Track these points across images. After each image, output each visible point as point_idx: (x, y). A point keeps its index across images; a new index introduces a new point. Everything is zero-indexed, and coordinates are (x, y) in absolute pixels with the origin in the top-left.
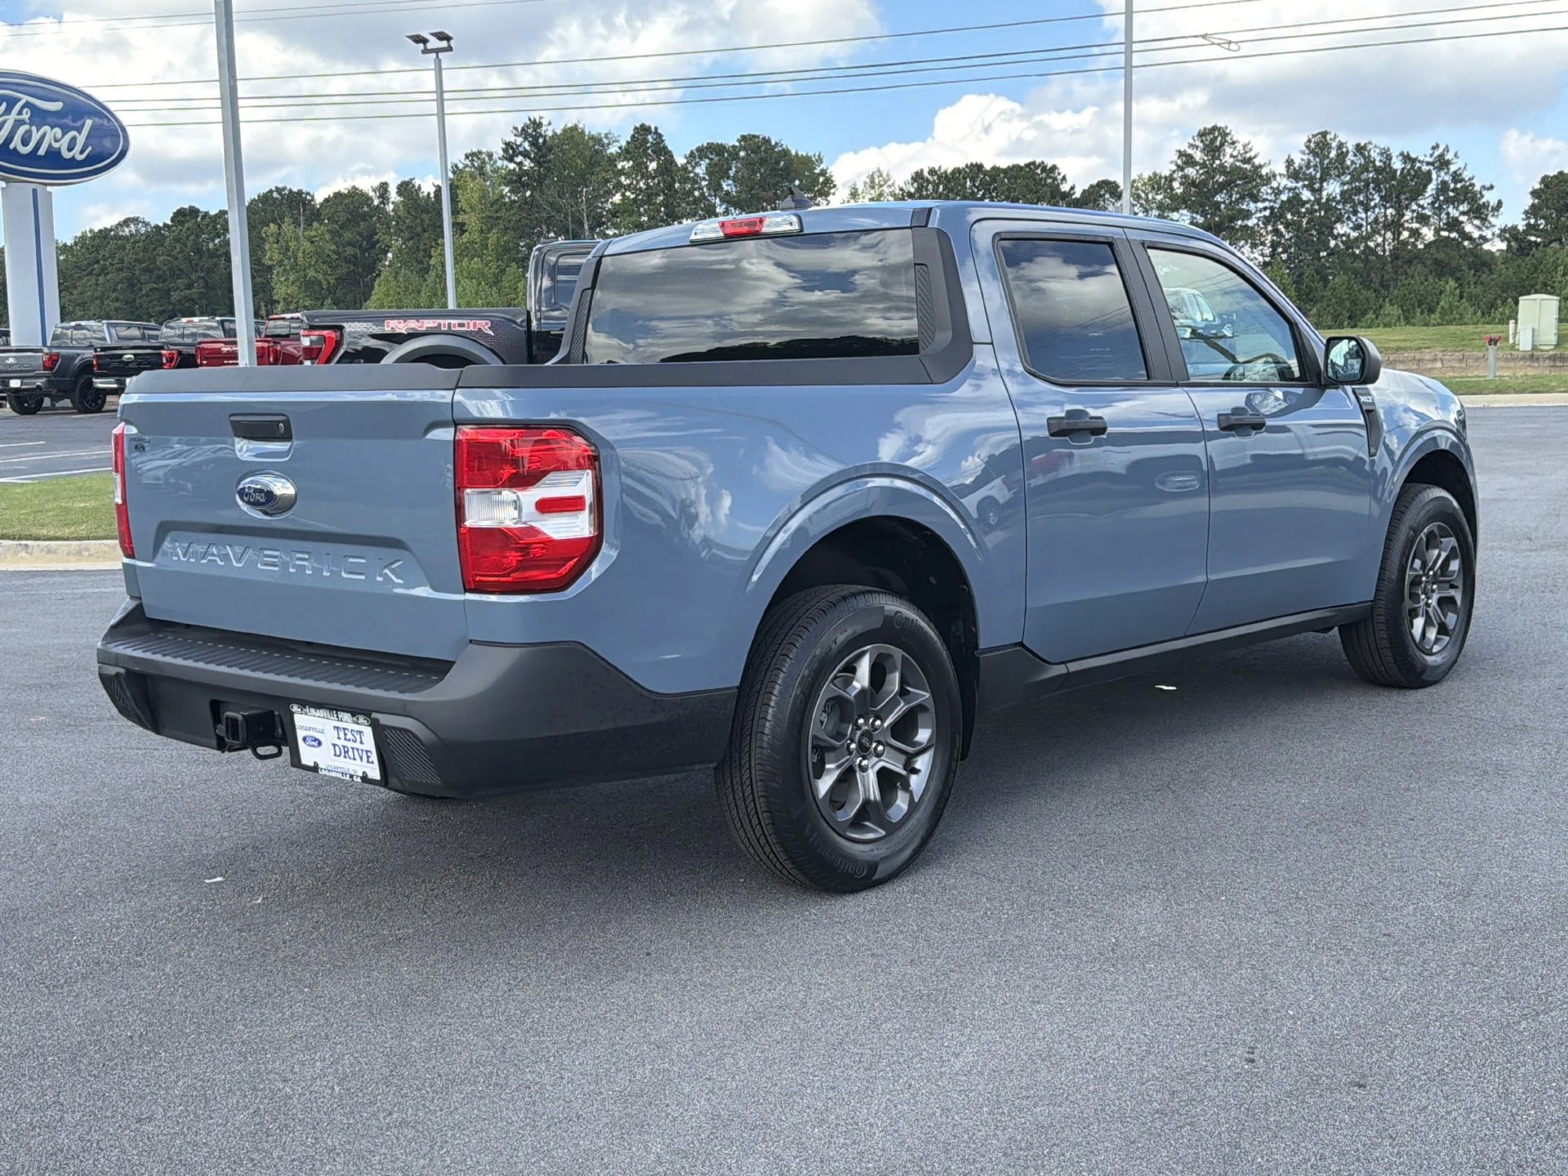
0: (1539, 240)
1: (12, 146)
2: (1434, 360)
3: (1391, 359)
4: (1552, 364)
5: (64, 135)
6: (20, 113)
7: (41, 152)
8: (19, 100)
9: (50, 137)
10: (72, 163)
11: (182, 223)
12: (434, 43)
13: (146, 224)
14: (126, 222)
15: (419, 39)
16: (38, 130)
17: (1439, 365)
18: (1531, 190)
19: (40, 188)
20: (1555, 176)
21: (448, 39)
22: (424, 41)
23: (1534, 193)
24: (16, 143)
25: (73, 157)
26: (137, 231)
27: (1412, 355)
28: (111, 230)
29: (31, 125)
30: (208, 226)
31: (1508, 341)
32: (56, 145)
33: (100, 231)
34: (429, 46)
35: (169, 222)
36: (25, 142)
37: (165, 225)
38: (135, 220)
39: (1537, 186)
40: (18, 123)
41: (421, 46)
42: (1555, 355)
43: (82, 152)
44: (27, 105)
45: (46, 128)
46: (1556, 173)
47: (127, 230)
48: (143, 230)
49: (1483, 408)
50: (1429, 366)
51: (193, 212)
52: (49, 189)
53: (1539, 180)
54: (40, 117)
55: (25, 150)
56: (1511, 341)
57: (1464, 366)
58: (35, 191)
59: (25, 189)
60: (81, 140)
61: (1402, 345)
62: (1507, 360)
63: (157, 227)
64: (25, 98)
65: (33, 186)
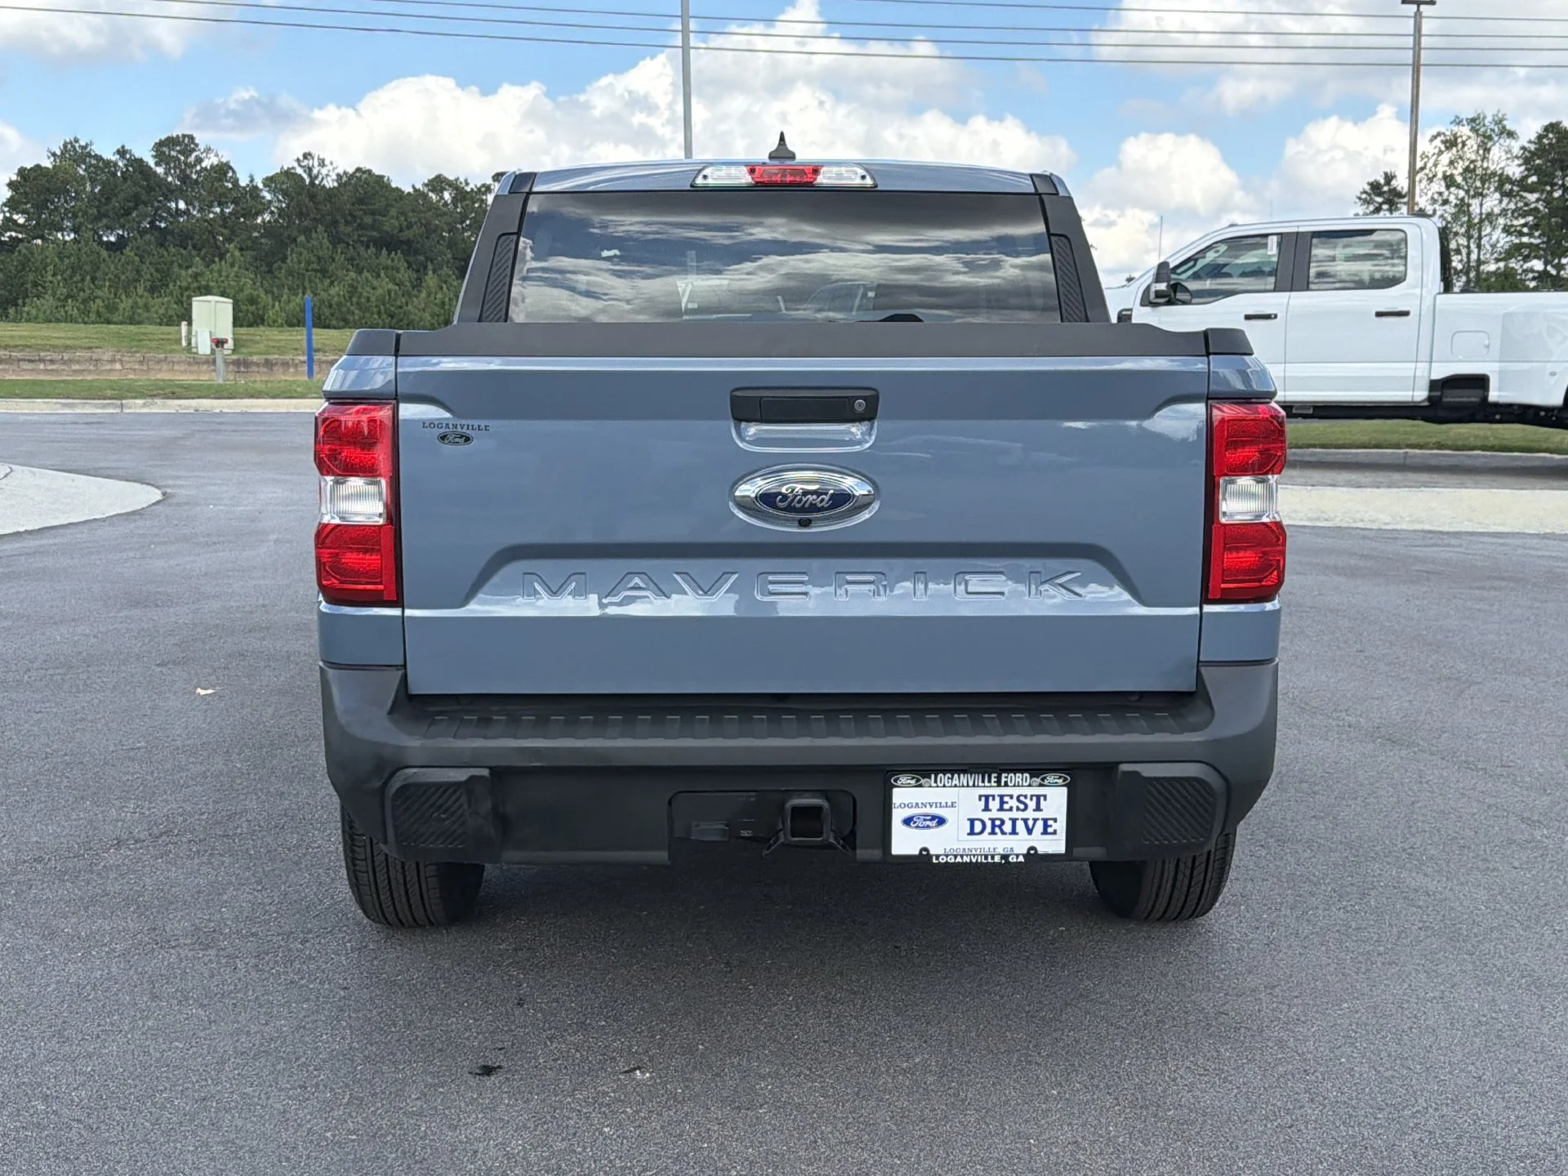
0: (20, 236)
2: (113, 361)
3: (66, 358)
4: (236, 369)
17: (118, 366)
18: (7, 181)
20: (31, 169)
23: (11, 185)
27: (89, 354)
31: (181, 344)
39: (14, 178)
42: (238, 360)
46: (32, 166)
49: (242, 413)
50: (108, 367)
53: (16, 171)
56: (184, 343)
57: (145, 368)
61: (68, 342)
62: (189, 364)
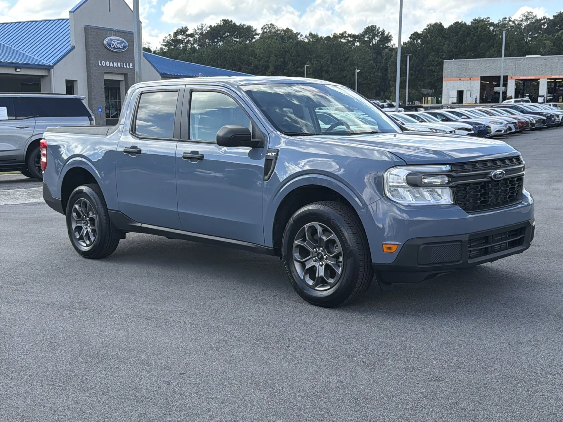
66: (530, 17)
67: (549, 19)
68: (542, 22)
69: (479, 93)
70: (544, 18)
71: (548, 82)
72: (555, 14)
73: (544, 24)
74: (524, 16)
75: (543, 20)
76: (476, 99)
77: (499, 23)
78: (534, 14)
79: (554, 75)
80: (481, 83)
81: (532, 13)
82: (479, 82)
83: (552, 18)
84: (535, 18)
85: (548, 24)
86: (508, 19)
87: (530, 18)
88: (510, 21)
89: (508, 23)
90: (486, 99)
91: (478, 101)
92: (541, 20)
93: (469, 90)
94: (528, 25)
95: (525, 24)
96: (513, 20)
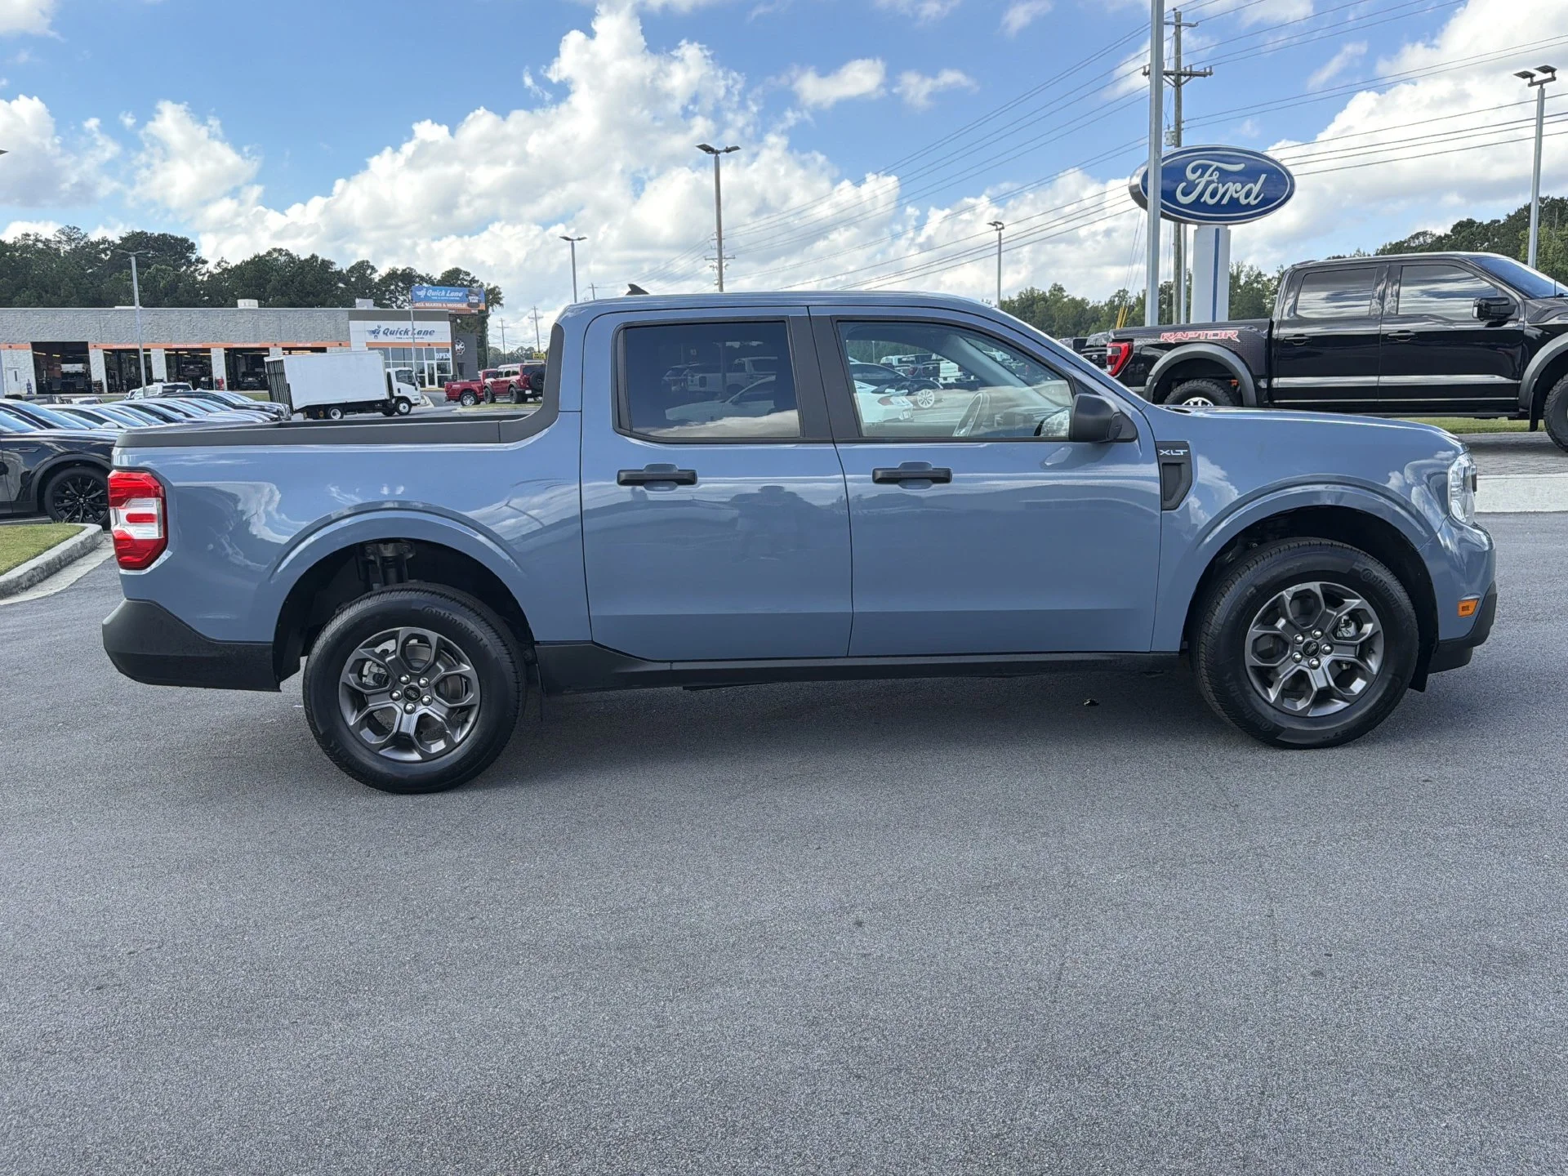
1: (1202, 200)
5: (1243, 188)
6: (1211, 175)
7: (1225, 201)
8: (1210, 166)
9: (1234, 189)
10: (1248, 207)
11: (1460, 233)
12: (1540, 76)
13: (1432, 235)
14: (1417, 236)
15: (1525, 75)
16: (1223, 186)
19: (1221, 228)
21: (1552, 70)
22: (1531, 76)
24: (1206, 197)
25: (1249, 203)
26: (1425, 242)
28: (1405, 242)
29: (1218, 183)
30: (1480, 233)
32: (1235, 196)
33: (1397, 243)
34: (1535, 79)
35: (1449, 233)
36: (1213, 195)
37: (1446, 236)
38: (1424, 234)
40: (1208, 183)
41: (1528, 80)
43: (1256, 198)
44: (1217, 169)
45: (1230, 184)
47: (1417, 241)
48: (1429, 241)
51: (1470, 223)
52: (1229, 227)
54: (1225, 176)
55: (1211, 202)
58: (1217, 231)
59: (1212, 228)
60: (1256, 189)
63: (1440, 236)
64: (1216, 164)
65: (1216, 227)
66: (76, 236)
67: (112, 242)
68: (101, 247)
69: (33, 375)
70: (104, 241)
71: (167, 355)
72: (124, 235)
73: (104, 251)
74: (64, 233)
75: (102, 243)
76: (29, 385)
77: (15, 243)
78: (83, 232)
79: (175, 343)
80: (34, 355)
81: (79, 229)
82: (30, 352)
83: (118, 242)
84: (86, 240)
85: (112, 251)
86: (32, 238)
87: (75, 239)
88: (37, 240)
89: (34, 244)
90: (49, 384)
91: (34, 390)
92: (98, 243)
93: (11, 369)
94: (74, 251)
95: (68, 248)
96: (43, 238)
